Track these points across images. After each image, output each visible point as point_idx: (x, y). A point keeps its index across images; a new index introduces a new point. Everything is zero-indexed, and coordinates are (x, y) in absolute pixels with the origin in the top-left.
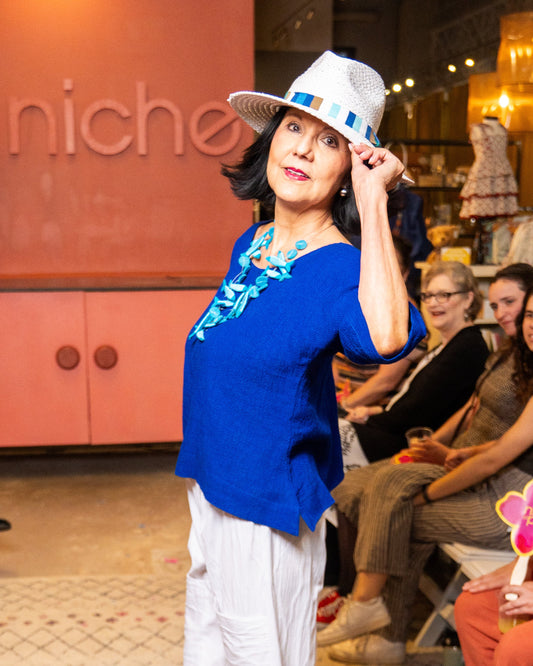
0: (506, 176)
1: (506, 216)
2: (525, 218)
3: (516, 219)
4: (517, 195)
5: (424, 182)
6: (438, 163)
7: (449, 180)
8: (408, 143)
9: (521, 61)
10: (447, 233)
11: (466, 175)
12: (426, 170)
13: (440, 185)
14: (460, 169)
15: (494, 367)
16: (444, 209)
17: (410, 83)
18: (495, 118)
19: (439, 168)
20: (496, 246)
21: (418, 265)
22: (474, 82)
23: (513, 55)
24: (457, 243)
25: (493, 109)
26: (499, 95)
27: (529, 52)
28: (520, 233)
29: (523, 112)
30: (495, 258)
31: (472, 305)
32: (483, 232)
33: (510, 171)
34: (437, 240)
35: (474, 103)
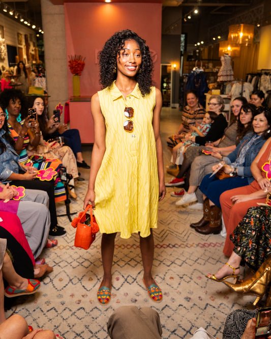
0: (230, 70)
1: (230, 81)
2: (236, 82)
3: (233, 82)
4: (233, 75)
5: (207, 71)
6: (211, 65)
7: (214, 70)
8: (202, 60)
9: (235, 38)
10: (213, 85)
11: (219, 69)
12: (208, 67)
13: (211, 71)
14: (217, 67)
15: (229, 126)
16: (212, 78)
17: (202, 43)
18: (228, 54)
19: (211, 67)
20: (227, 89)
21: (205, 94)
22: (221, 43)
23: (232, 36)
24: (216, 88)
25: (226, 50)
26: (228, 47)
27: (237, 35)
28: (234, 86)
29: (234, 52)
30: (227, 93)
31: (222, 108)
32: (224, 85)
33: (231, 69)
34: (211, 87)
35: (221, 49)
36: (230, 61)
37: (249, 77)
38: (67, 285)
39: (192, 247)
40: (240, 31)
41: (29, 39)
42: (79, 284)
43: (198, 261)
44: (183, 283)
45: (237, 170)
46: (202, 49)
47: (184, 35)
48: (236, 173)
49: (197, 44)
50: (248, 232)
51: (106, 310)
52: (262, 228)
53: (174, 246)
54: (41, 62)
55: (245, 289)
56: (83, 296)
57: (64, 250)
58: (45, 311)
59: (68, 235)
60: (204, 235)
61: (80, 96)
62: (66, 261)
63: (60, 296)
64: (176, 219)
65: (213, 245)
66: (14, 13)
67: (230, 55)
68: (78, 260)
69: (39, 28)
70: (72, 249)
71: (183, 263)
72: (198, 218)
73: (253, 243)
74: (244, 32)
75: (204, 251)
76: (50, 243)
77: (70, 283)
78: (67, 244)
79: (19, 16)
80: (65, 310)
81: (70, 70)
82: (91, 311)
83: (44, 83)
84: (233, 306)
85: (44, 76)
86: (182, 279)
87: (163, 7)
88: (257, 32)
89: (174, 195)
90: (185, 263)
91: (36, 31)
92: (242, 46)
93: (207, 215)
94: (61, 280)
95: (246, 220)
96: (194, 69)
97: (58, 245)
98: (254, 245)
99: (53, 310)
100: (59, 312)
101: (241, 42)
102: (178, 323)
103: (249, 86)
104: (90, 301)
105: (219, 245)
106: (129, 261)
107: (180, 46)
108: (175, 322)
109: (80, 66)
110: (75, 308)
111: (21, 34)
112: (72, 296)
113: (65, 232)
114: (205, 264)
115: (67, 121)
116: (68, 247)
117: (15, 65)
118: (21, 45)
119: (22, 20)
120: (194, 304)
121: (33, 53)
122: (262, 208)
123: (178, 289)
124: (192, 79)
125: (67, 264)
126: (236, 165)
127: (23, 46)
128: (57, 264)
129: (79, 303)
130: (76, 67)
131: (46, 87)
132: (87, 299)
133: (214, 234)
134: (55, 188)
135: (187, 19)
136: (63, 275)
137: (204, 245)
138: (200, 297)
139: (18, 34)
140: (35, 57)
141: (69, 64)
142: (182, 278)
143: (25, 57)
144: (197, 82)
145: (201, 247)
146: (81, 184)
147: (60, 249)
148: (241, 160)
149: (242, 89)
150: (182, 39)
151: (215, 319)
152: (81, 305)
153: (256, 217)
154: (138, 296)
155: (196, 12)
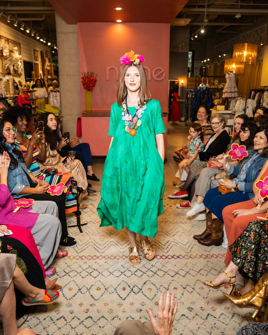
1: (234, 98)
2: (239, 98)
4: (237, 92)
5: (212, 87)
6: (216, 82)
7: (219, 86)
8: (208, 77)
9: (239, 56)
10: (218, 101)
11: (224, 86)
12: (213, 84)
13: (216, 88)
14: (222, 84)
16: (218, 94)
17: (209, 60)
18: (232, 72)
20: (231, 105)
21: (211, 110)
22: (226, 61)
23: (237, 54)
24: (221, 104)
26: (232, 64)
27: (241, 54)
28: (238, 102)
29: (238, 69)
30: (231, 108)
32: (228, 101)
33: (236, 86)
34: (216, 103)
35: (226, 66)
36: (234, 78)
37: (253, 93)
38: (76, 294)
39: (195, 258)
40: (244, 50)
41: (45, 55)
42: (88, 293)
43: (201, 272)
44: (186, 293)
45: (238, 186)
46: (208, 66)
47: (191, 53)
48: (238, 188)
49: (203, 61)
50: (247, 245)
51: (113, 319)
52: (261, 242)
53: (178, 257)
54: (56, 77)
55: (244, 302)
56: (91, 305)
57: (74, 260)
58: (55, 319)
59: (78, 246)
60: (207, 247)
61: (92, 111)
62: (76, 271)
63: (70, 305)
64: (180, 230)
65: (215, 256)
66: (30, 31)
67: (234, 73)
68: (87, 270)
69: (55, 45)
70: (82, 259)
71: (186, 274)
72: (201, 230)
73: (252, 255)
74: (248, 51)
75: (206, 262)
76: (61, 253)
77: (79, 292)
78: (77, 254)
79: (35, 34)
80: (73, 318)
81: (83, 86)
82: (98, 320)
83: (59, 97)
84: (233, 316)
85: (58, 91)
86: (185, 290)
87: (171, 26)
88: (261, 50)
89: (179, 207)
90: (188, 274)
91: (51, 48)
92: (246, 64)
93: (209, 228)
94: (70, 289)
95: (246, 234)
96: (201, 85)
97: (69, 255)
98: (253, 257)
99: (62, 319)
100: (68, 321)
101: (245, 61)
102: (181, 333)
103: (253, 103)
104: (98, 310)
105: (221, 256)
106: (136, 272)
107: (188, 62)
108: (177, 331)
109: (92, 82)
110: (83, 316)
111: (37, 51)
112: (81, 305)
113: (75, 243)
114: (207, 275)
115: (79, 135)
116: (78, 258)
117: (31, 80)
118: (37, 61)
119: (38, 38)
120: (196, 314)
121: (48, 68)
122: (262, 223)
123: (181, 299)
124: (198, 95)
125: (76, 274)
126: (238, 180)
127: (39, 62)
128: (67, 273)
129: (87, 312)
130: (89, 83)
131: (60, 102)
132: (95, 308)
133: (216, 245)
134: (66, 200)
135: (194, 38)
136: (72, 285)
137: (207, 257)
138: (201, 308)
139: (35, 51)
140: (50, 73)
141: (82, 80)
142: (185, 288)
143: (41, 72)
144: (204, 98)
145: (204, 258)
146: (92, 196)
147: (70, 259)
148: (243, 176)
149: (246, 105)
150: (190, 56)
151: (216, 329)
152: (89, 314)
153: (256, 231)
154: (143, 305)
155: (202, 31)
